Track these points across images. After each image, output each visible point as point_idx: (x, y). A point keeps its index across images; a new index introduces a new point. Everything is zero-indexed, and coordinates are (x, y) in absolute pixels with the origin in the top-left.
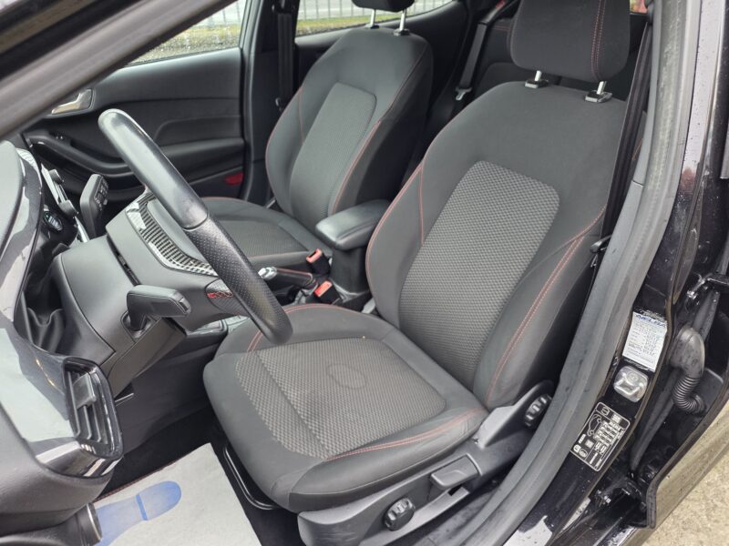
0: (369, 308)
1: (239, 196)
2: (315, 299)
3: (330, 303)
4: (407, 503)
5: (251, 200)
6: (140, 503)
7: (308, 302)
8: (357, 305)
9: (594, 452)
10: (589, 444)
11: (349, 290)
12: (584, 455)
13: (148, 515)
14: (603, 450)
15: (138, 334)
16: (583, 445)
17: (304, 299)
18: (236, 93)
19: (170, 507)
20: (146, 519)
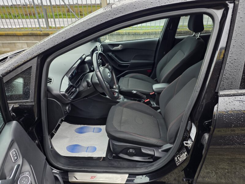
0: (159, 111)
1: (149, 76)
2: (144, 102)
3: (148, 105)
4: (133, 151)
5: (151, 78)
6: (94, 129)
7: (143, 102)
8: (156, 109)
9: (179, 160)
10: (179, 158)
11: (156, 104)
12: (177, 160)
13: (94, 132)
14: (181, 161)
15: (89, 88)
16: (177, 158)
17: (142, 102)
18: (155, 50)
19: (98, 132)
20: (93, 132)
